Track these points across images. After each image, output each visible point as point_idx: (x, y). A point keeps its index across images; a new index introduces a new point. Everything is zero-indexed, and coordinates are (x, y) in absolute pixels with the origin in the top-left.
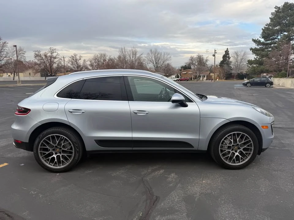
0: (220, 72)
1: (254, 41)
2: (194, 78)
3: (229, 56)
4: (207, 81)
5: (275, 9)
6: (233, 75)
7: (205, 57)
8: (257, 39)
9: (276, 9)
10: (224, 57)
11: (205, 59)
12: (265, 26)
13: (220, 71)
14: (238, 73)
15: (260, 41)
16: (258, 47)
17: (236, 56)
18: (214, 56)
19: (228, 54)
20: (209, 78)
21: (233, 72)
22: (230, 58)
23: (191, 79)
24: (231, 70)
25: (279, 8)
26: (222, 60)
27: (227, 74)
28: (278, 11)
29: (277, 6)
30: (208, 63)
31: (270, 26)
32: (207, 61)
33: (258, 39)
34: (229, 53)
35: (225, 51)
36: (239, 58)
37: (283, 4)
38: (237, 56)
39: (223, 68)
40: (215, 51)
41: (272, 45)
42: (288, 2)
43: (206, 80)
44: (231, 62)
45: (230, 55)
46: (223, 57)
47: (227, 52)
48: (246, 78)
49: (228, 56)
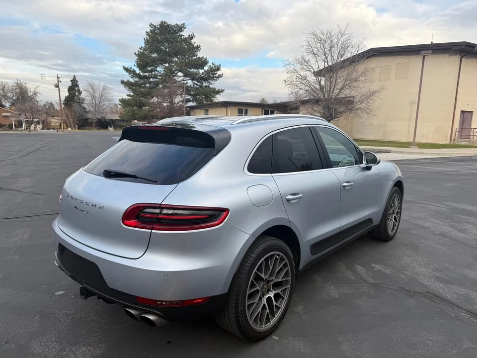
0: (67, 114)
1: (127, 70)
2: (17, 124)
3: (79, 90)
4: (45, 131)
5: (150, 28)
6: (89, 121)
7: (31, 87)
8: (129, 68)
9: (152, 27)
10: (71, 89)
11: (32, 90)
12: (140, 50)
13: (67, 112)
14: (98, 119)
15: (134, 71)
16: (132, 80)
17: (91, 90)
18: (57, 86)
19: (77, 86)
20: (46, 126)
21: (90, 116)
22: (81, 92)
23: (10, 127)
24: (86, 112)
25: (155, 26)
26: (68, 94)
27: (80, 120)
28: (154, 30)
29: (152, 23)
30: (38, 99)
31: (146, 51)
32: (35, 94)
33: (131, 68)
34: (78, 83)
35: (71, 81)
36: (97, 95)
37: (159, 23)
38: (93, 89)
39: (73, 109)
40: (58, 78)
41: (151, 80)
42: (166, 22)
43: (43, 129)
44: (83, 100)
45: (81, 89)
46: (68, 91)
47: (74, 83)
48: (111, 127)
49: (76, 89)
